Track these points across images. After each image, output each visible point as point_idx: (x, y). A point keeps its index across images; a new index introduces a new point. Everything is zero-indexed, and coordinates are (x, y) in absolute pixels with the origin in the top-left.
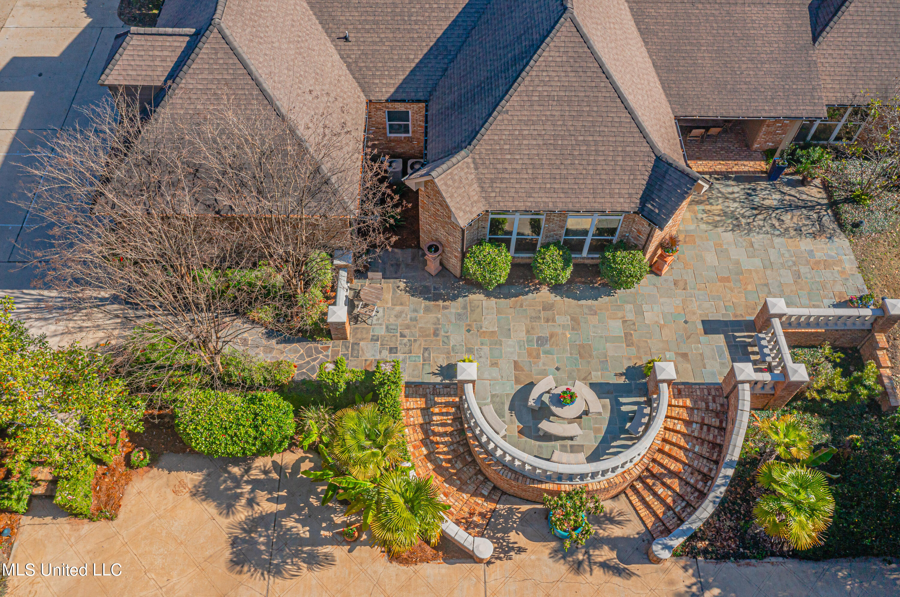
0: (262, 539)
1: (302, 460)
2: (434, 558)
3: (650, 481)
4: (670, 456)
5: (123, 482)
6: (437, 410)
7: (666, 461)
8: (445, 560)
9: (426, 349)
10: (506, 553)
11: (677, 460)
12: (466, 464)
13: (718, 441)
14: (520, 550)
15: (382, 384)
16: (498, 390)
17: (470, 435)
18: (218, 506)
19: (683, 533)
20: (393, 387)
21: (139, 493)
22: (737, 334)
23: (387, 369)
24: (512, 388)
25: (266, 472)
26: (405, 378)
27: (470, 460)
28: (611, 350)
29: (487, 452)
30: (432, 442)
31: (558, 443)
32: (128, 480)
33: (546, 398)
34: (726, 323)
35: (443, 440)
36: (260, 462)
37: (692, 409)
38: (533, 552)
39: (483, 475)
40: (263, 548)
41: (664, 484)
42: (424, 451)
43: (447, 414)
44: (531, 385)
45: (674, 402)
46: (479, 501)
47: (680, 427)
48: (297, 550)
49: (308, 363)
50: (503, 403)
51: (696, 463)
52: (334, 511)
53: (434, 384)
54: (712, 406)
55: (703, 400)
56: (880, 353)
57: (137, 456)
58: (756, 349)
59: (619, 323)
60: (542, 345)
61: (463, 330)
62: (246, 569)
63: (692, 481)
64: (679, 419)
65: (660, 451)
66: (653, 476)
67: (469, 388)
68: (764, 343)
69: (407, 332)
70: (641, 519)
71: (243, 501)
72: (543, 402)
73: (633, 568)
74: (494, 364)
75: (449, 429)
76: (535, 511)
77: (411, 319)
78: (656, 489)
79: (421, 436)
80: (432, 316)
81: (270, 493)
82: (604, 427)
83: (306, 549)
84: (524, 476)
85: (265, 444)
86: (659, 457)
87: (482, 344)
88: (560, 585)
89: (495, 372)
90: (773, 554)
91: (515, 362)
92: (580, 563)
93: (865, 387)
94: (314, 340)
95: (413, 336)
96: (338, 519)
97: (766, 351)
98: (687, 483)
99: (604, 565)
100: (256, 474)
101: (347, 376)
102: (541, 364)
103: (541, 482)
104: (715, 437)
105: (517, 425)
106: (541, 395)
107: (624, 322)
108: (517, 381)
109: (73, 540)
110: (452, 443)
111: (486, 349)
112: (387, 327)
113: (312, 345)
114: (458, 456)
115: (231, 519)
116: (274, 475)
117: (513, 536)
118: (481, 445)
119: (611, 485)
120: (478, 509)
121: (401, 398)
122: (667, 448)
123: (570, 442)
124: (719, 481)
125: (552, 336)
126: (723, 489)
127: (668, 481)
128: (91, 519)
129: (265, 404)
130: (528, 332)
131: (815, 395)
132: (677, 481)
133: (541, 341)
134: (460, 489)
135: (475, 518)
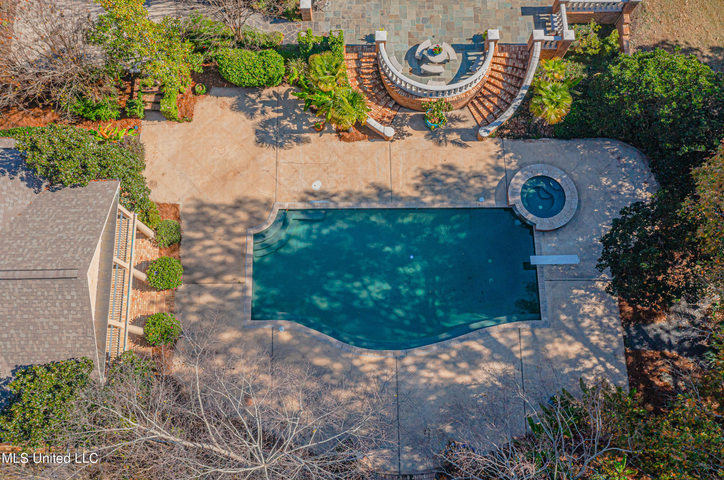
0: (271, 131)
1: (289, 90)
2: (363, 139)
3: (482, 99)
4: (494, 85)
5: (192, 102)
6: (364, 60)
7: (491, 88)
8: (369, 140)
9: (357, 26)
10: (401, 136)
11: (497, 87)
12: (380, 90)
13: (521, 76)
14: (409, 135)
15: (333, 43)
16: (399, 49)
17: (382, 73)
18: (246, 114)
19: (496, 124)
20: (339, 45)
21: (202, 108)
22: (541, 15)
23: (336, 35)
24: (407, 48)
25: (270, 97)
26: (345, 43)
27: (382, 88)
28: (465, 25)
29: (392, 82)
30: (361, 78)
31: (432, 77)
32: (195, 102)
33: (425, 53)
34: (535, 9)
35: (367, 77)
36: (266, 92)
37: (508, 59)
38: (416, 136)
39: (390, 96)
40: (272, 135)
41: (489, 101)
42: (357, 83)
43: (370, 62)
44: (418, 45)
45: (498, 54)
46: (388, 110)
47: (501, 68)
48: (290, 136)
49: (289, 34)
50: (401, 56)
51: (508, 88)
52: (309, 116)
53: (362, 46)
54: (520, 56)
55: (515, 53)
56: (624, 26)
57: (198, 88)
58: (550, 24)
59: (471, 9)
60: (425, 22)
61: (379, 14)
62: (264, 145)
63: (505, 98)
64: (500, 64)
65: (488, 82)
66: (484, 96)
67: (382, 45)
68: (555, 19)
69: (346, 16)
70: (475, 119)
71: (259, 112)
72: (424, 55)
73: (468, 143)
74: (397, 34)
75: (371, 71)
76: (418, 115)
77: (348, 8)
78: (484, 103)
79: (355, 75)
80: (360, 6)
81: (273, 108)
82: (458, 69)
83: (295, 135)
84: (412, 94)
85: (270, 78)
86: (487, 85)
87: (390, 22)
88: (429, 151)
89: (397, 39)
90: (544, 137)
91: (409, 33)
92: (441, 141)
93: (610, 45)
94: (292, 21)
95: (350, 18)
96: (311, 120)
97: (556, 24)
98: (502, 100)
99: (453, 142)
100: (264, 97)
101: (313, 40)
102: (424, 34)
103: (421, 97)
104: (520, 74)
105: (409, 67)
106: (423, 51)
107: (475, 8)
108: (410, 43)
109: (171, 132)
110: (373, 79)
111: (392, 25)
112: (334, 13)
113: (290, 24)
114: (376, 86)
115: (253, 121)
116: (275, 99)
117: (405, 128)
118: (389, 79)
119: (459, 100)
120: (387, 115)
121: (344, 53)
122: (492, 81)
123: (438, 77)
124: (518, 97)
125: (431, 17)
126: (520, 101)
127: (491, 99)
128: (179, 122)
129: (268, 55)
130: (417, 15)
131: (581, 50)
132: (496, 99)
133: (425, 20)
134: (377, 104)
135: (385, 119)
